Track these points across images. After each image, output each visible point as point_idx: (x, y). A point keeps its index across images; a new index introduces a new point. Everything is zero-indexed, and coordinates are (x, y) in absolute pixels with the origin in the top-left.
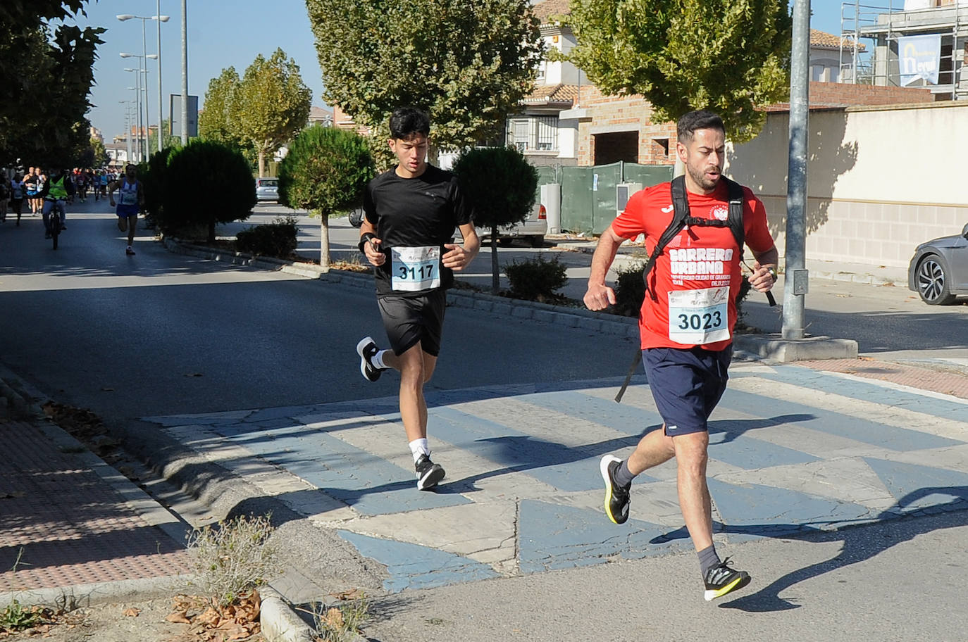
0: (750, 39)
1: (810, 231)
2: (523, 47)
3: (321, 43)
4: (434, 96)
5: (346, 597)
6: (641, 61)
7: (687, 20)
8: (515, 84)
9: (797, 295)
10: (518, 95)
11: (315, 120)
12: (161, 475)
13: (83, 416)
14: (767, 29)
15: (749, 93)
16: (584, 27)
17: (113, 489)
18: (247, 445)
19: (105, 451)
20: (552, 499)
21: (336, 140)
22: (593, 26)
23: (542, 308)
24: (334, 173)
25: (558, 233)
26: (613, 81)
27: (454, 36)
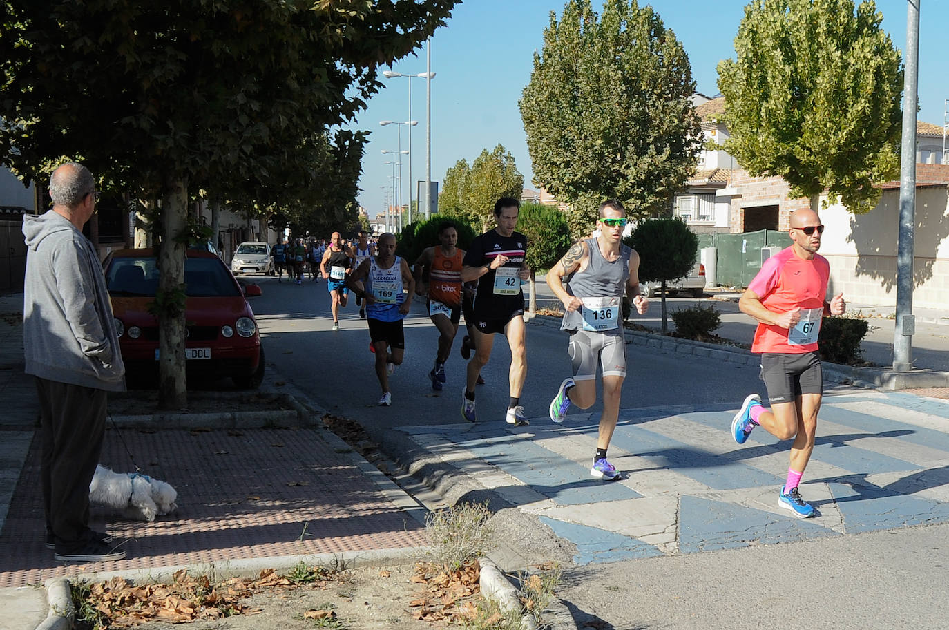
0: (869, 130)
1: (918, 284)
2: (688, 139)
3: (531, 139)
4: (618, 179)
5: (545, 567)
6: (781, 149)
7: (818, 116)
8: (681, 169)
9: (905, 336)
10: (684, 178)
11: (526, 199)
12: (407, 471)
13: (351, 425)
14: (883, 122)
15: (868, 174)
16: (736, 123)
17: (372, 481)
18: (472, 450)
19: (367, 452)
20: (705, 495)
21: (541, 214)
22: (743, 122)
23: (700, 346)
24: (540, 240)
25: (714, 287)
27: (633, 132)
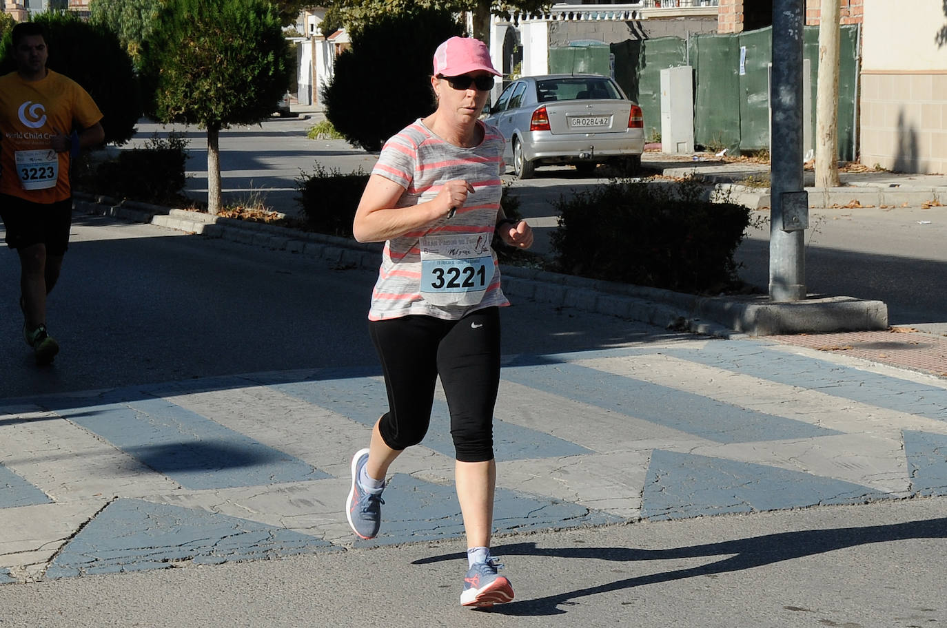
9: (788, 232)
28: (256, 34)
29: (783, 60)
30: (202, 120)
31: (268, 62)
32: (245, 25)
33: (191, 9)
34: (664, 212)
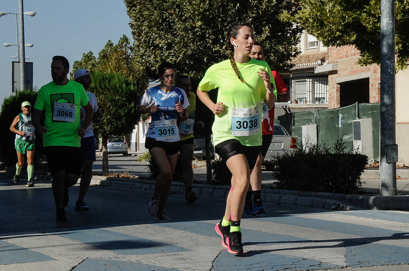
3: (134, 23)
8: (281, 48)
9: (389, 163)
20: (110, 258)
21: (111, 83)
26: (327, 34)
28: (126, 94)
29: (385, 83)
30: (100, 133)
31: (132, 107)
32: (121, 90)
33: (95, 83)
34: (328, 157)
